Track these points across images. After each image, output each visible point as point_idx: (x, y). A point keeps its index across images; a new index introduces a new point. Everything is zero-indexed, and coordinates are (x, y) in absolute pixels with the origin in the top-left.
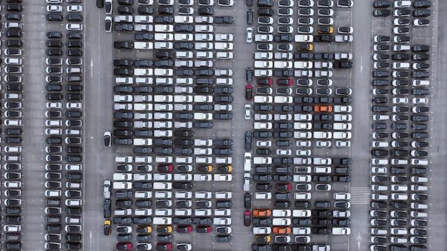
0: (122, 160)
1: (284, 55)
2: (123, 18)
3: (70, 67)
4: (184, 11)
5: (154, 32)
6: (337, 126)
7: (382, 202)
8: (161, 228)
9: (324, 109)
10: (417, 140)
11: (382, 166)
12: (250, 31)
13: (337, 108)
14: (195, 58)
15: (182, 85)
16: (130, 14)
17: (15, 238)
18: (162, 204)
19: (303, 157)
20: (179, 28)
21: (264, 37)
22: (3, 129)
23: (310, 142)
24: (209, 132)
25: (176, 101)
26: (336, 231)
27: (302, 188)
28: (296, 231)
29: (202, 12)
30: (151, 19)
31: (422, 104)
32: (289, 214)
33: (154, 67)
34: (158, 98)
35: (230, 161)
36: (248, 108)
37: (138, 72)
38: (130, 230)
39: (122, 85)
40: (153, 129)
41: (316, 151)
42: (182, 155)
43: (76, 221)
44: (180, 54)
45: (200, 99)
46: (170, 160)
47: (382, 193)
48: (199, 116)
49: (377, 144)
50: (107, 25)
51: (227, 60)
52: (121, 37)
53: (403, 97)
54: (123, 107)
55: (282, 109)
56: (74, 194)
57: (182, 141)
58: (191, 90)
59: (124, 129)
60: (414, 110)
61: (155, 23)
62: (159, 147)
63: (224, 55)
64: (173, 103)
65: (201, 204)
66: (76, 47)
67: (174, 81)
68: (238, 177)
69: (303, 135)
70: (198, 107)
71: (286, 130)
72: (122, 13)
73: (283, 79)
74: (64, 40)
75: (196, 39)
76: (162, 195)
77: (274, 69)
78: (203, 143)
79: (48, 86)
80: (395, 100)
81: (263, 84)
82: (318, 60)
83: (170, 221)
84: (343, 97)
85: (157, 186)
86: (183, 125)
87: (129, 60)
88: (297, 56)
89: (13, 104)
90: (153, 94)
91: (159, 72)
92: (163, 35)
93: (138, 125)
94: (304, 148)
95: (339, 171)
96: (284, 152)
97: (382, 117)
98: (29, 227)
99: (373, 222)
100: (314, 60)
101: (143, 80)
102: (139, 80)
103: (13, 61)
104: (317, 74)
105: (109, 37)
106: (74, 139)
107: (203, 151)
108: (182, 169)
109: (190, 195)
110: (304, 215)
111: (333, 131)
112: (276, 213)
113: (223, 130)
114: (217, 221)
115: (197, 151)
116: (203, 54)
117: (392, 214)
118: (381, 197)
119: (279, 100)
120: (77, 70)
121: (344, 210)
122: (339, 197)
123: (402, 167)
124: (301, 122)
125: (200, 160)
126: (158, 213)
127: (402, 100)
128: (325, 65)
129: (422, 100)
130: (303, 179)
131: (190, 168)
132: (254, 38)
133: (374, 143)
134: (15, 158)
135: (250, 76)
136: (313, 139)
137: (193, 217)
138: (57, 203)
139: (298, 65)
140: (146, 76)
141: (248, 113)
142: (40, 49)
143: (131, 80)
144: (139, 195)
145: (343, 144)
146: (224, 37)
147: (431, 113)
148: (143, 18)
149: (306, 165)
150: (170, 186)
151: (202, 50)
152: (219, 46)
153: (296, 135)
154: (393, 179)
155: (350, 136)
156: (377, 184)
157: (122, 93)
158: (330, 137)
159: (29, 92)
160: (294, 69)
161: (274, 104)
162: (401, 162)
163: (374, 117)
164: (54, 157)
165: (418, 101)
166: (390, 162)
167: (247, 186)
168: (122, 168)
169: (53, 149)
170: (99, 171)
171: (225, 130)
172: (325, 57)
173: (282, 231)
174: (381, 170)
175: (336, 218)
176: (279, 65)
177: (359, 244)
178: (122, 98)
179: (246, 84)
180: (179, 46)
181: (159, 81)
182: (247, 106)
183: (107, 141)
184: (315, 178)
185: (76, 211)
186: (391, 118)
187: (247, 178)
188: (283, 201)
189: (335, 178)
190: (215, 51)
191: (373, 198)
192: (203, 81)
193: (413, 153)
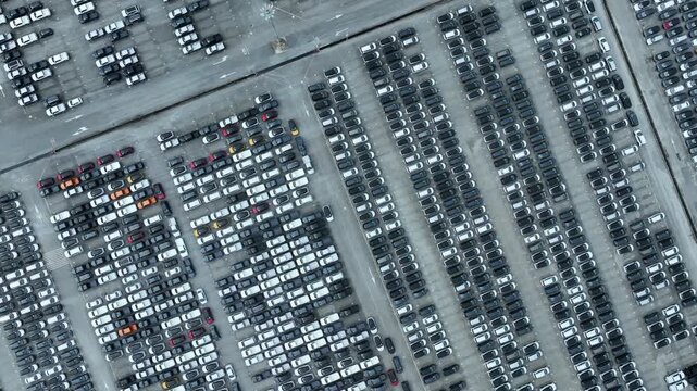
0: (305, 200)
1: (187, 367)
2: (359, 338)
3: (392, 270)
4: (304, 369)
5: (325, 336)
6: (107, 319)
7: (31, 263)
8: (240, 148)
9: (127, 331)
10: (21, 338)
11: (46, 298)
12: (231, 377)
13: (114, 336)
14: (275, 327)
15: (276, 296)
16: (356, 345)
17: (378, 83)
18: (250, 172)
19: (129, 274)
20: (302, 350)
21: (215, 377)
22: (433, 182)
23: (128, 291)
24: (233, 260)
25: (277, 278)
26: (66, 215)
27: (117, 244)
28: (106, 199)
29: (287, 375)
30: (333, 348)
31: (30, 376)
32: (119, 212)
33: (312, 302)
34: (295, 274)
35: (200, 242)
36: (203, 300)
37: (325, 291)
38: (271, 135)
39: (335, 272)
40: (287, 242)
41: (119, 286)
42: (248, 228)
43: (325, 123)
44: (291, 326)
45: (255, 290)
46: (258, 218)
47: (35, 272)
48: (249, 272)
49: (59, 318)
50: (372, 325)
51: (243, 339)
52: (356, 318)
53: (53, 375)
54: (325, 252)
55: (168, 314)
56: (338, 148)
57: (255, 241)
58: (266, 295)
59: (316, 231)
60: (35, 367)
61: (328, 345)
62: (274, 227)
63: (247, 343)
64: (278, 275)
65: (211, 187)
66: (395, 290)
67: (286, 297)
68: (185, 229)
69: (137, 297)
70: (252, 281)
71: (156, 294)
72: (364, 342)
73: (181, 342)
74: (409, 292)
75: (281, 347)
76: (252, 181)
77: (193, 349)
78: (232, 249)
79: (407, 241)
80: (59, 368)
81: (198, 331)
82: (153, 376)
83: (235, 158)
84: (113, 349)
85: (262, 188)
86: (259, 258)
87: (338, 299)
88: (175, 371)
89: (431, 211)
90: (301, 276)
91: (305, 300)
92: (315, 337)
93: (305, 240)
94: (131, 284)
95: (87, 276)
96: (149, 271)
97: (65, 346)
98: (371, 97)
99: (32, 238)
100: (157, 375)
101: (316, 285)
102: (320, 284)
103: (447, 253)
104: (148, 362)
105: (367, 313)
106: (360, 201)
107: (229, 240)
108: (243, 215)
109: (225, 192)
110: (104, 218)
111: (109, 313)
112: (133, 209)
113: (220, 269)
114: (189, 177)
115: (236, 237)
116: (267, 335)
117: (15, 255)
118: (33, 267)
119: (176, 321)
120: (383, 269)
121: (65, 239)
122: (76, 250)
123: (25, 305)
124: (144, 309)
125: (229, 230)
126: (249, 163)
127: (51, 371)
128: (144, 374)
129: (31, 380)
130: (120, 253)
131: (235, 218)
132: (225, 372)
133: (63, 317)
134: (408, 160)
135: (213, 332)
136: (126, 296)
137: (213, 172)
138: (351, 133)
139: (171, 363)
140: (315, 290)
141: (200, 296)
142: (430, 274)
143: (328, 280)
144: (275, 172)
145: (93, 304)
146: (254, 361)
147: (17, 371)
148: (340, 346)
149: (122, 268)
150: (249, 193)
151: (270, 339)
152: (257, 349)
153: (144, 294)
154: (29, 290)
155: (90, 314)
156: (43, 278)
157: (332, 264)
158: (110, 305)
159: (423, 228)
160: (173, 357)
161: (178, 314)
162: (27, 310)
163: (73, 344)
164: (372, 175)
165: (36, 378)
166: (39, 305)
167: (172, 224)
168: (303, 191)
169: (376, 183)
170: (325, 178)
171: (218, 269)
172: (146, 383)
173: (119, 193)
174: (45, 293)
175: (72, 227)
176: (190, 355)
177: (37, 210)
178: (329, 260)
179: (216, 323)
180: (295, 333)
181: (300, 291)
182: (205, 302)
183: (328, 212)
184: (108, 258)
185: (330, 132)
186: (56, 349)
187: (175, 231)
188: (131, 223)
189: (88, 266)
190: (257, 343)
191: (41, 263)
192: (259, 309)
193: (19, 323)
